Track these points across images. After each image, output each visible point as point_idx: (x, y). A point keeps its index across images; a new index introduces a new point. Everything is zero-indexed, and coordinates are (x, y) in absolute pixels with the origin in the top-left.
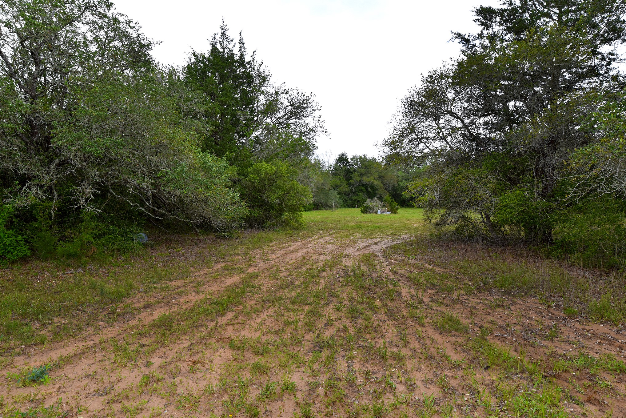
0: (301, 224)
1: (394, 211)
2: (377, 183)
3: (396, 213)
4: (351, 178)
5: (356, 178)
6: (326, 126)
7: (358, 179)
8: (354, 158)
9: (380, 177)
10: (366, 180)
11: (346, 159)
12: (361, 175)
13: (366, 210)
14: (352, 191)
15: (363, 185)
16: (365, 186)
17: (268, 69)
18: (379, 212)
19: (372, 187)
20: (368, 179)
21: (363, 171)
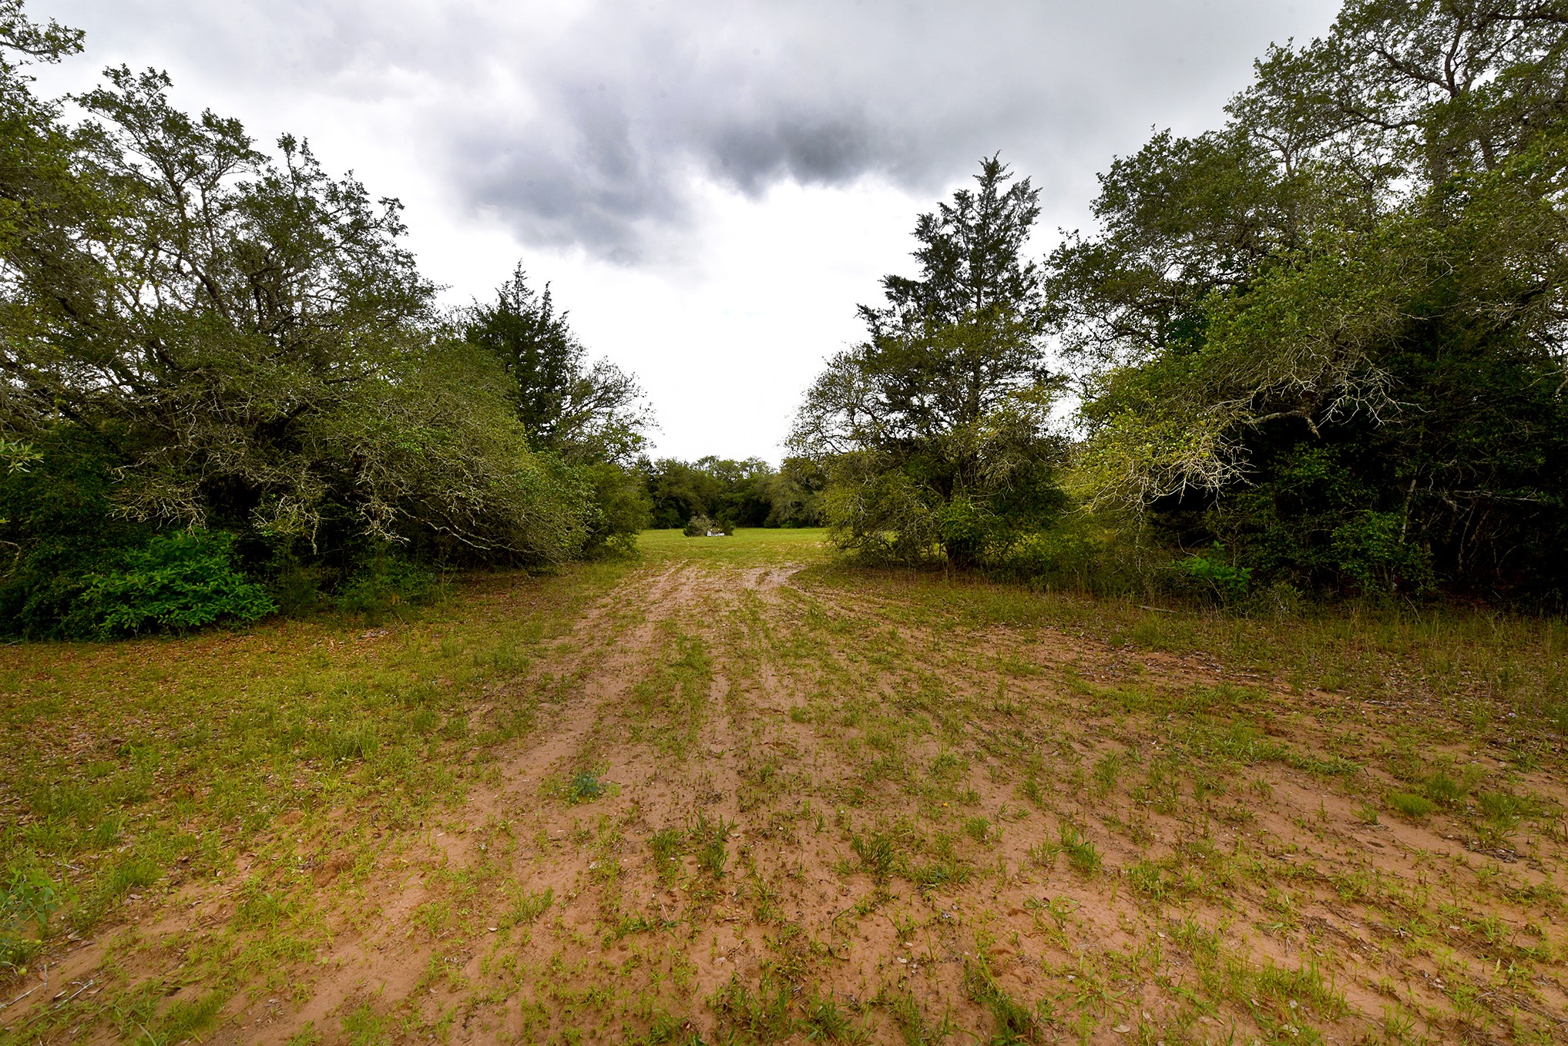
0: (633, 551)
1: (728, 532)
2: (691, 494)
3: (731, 535)
4: (657, 489)
5: (663, 487)
6: (657, 417)
7: (667, 490)
8: (660, 463)
9: (696, 488)
10: (676, 491)
11: (648, 464)
12: (670, 484)
13: (691, 532)
14: (658, 507)
15: (673, 498)
16: (676, 499)
17: (576, 336)
18: (709, 534)
19: (685, 501)
20: (679, 491)
21: (672, 479)
